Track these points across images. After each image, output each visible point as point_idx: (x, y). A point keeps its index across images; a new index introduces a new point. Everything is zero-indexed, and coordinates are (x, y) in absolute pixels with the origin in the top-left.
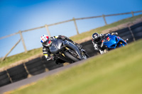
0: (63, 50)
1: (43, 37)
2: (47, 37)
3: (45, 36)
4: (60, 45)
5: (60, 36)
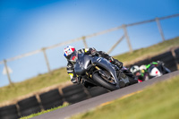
1: (67, 49)
2: (73, 49)
4: (87, 62)
5: (91, 49)
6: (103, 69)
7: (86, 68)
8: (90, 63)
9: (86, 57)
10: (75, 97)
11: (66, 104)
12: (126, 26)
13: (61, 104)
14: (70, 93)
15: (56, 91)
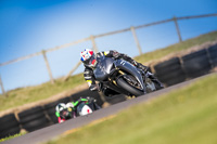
0: (115, 75)
1: (84, 53)
2: (91, 53)
3: (88, 50)
4: (110, 66)
5: (111, 52)
6: (128, 73)
7: (108, 72)
8: (113, 67)
9: (108, 60)
10: (33, 124)
11: (23, 132)
12: (95, 37)
13: (18, 132)
14: (28, 118)
15: (11, 116)
